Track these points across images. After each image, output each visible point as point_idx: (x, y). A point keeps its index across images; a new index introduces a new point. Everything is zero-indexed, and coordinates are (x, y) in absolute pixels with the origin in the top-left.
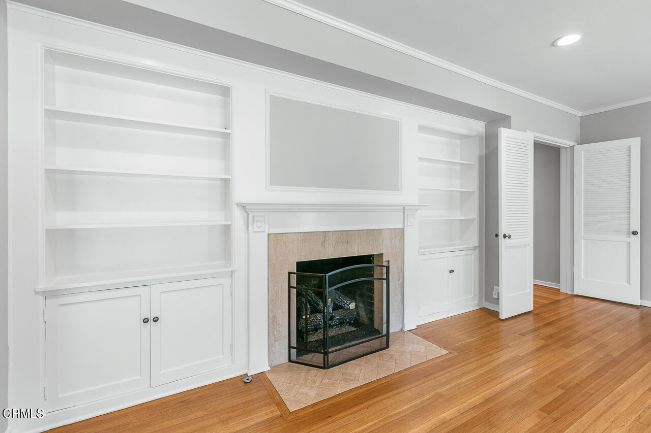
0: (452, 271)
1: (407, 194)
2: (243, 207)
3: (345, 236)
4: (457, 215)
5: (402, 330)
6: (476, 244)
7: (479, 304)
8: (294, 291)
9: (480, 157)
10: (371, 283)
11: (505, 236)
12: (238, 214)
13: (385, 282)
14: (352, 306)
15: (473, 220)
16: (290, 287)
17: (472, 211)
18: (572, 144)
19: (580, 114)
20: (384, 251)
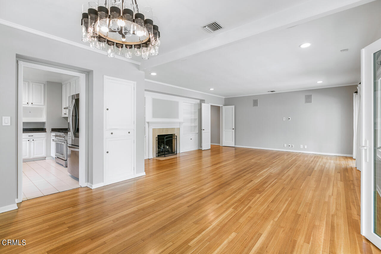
0: (191, 139)
1: (180, 120)
2: (148, 123)
3: (167, 129)
4: (193, 125)
5: (179, 153)
6: (198, 132)
7: (198, 148)
8: (157, 141)
9: (198, 109)
10: (172, 140)
11: (203, 130)
12: (147, 125)
13: (176, 139)
14: (168, 147)
15: (197, 126)
16: (156, 140)
17: (197, 124)
18: (222, 106)
19: (224, 97)
20: (175, 133)
